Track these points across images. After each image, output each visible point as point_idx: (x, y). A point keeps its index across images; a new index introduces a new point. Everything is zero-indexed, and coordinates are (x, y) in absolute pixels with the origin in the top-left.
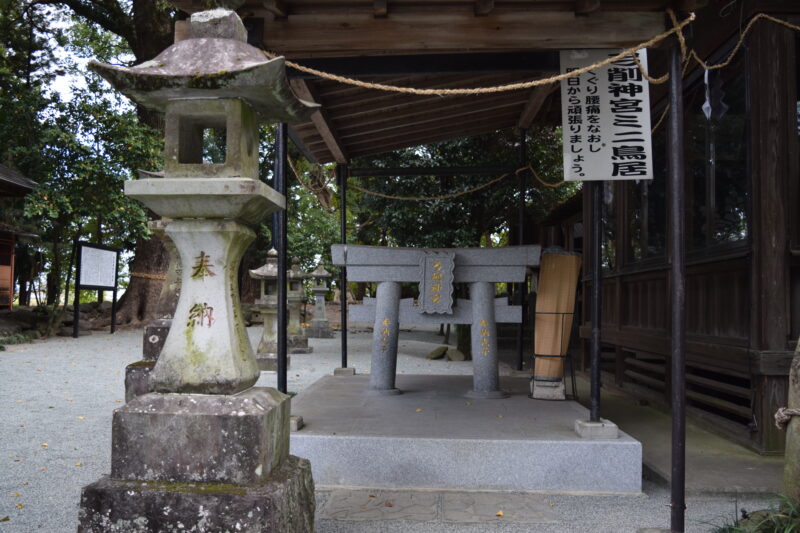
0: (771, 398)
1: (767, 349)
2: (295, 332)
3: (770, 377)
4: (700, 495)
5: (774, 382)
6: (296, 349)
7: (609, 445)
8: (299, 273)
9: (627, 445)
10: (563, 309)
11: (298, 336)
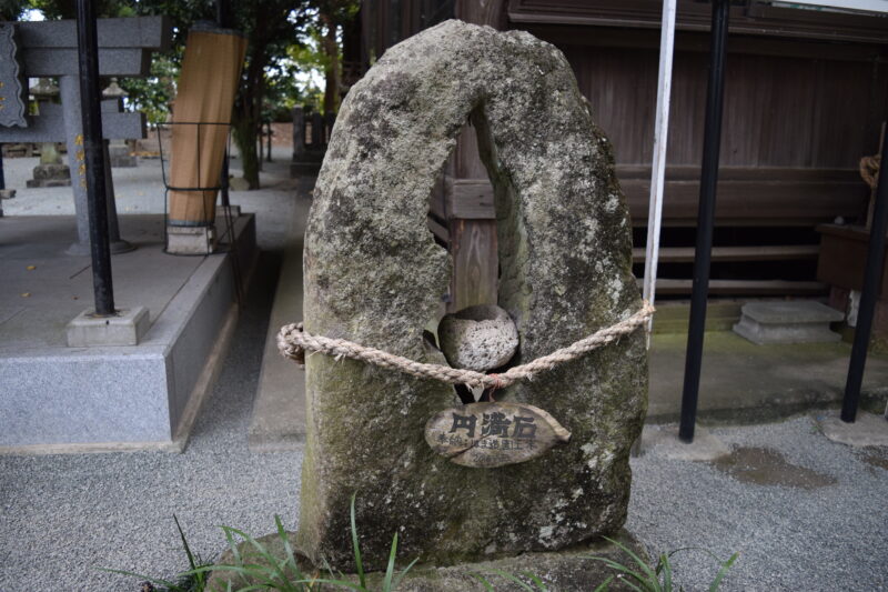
0: (469, 254)
1: (464, 177)
2: (50, 160)
3: (469, 222)
4: (280, 440)
5: (474, 230)
6: (52, 181)
7: (101, 362)
8: (48, 88)
9: (136, 362)
10: (211, 118)
11: (55, 166)
